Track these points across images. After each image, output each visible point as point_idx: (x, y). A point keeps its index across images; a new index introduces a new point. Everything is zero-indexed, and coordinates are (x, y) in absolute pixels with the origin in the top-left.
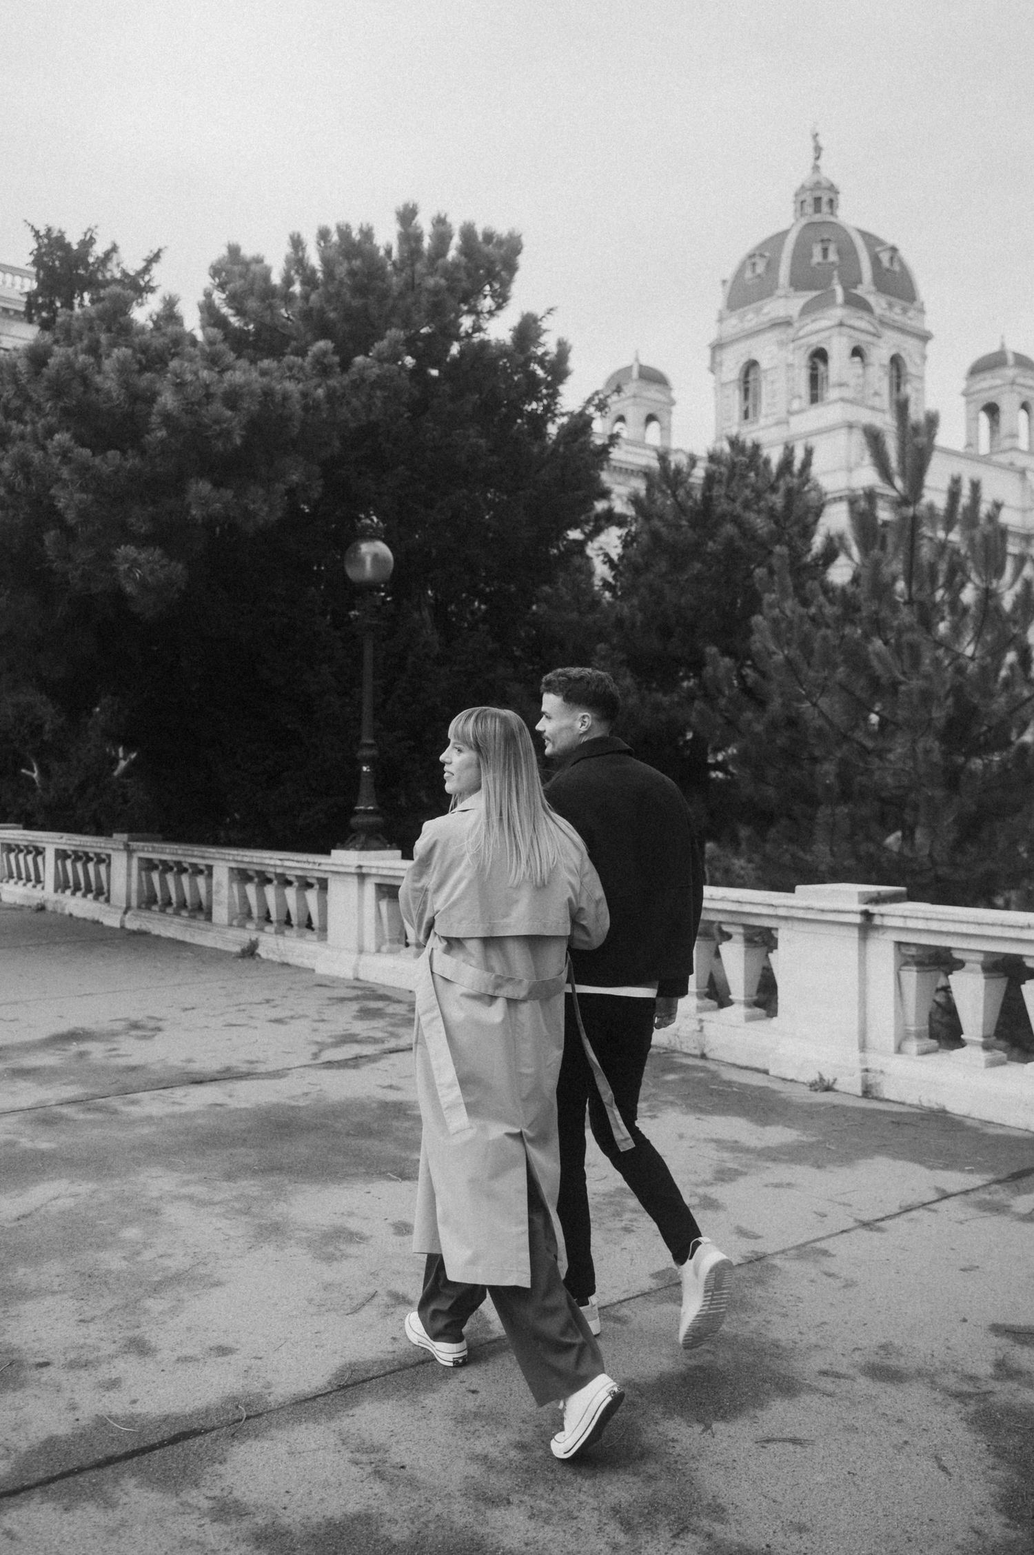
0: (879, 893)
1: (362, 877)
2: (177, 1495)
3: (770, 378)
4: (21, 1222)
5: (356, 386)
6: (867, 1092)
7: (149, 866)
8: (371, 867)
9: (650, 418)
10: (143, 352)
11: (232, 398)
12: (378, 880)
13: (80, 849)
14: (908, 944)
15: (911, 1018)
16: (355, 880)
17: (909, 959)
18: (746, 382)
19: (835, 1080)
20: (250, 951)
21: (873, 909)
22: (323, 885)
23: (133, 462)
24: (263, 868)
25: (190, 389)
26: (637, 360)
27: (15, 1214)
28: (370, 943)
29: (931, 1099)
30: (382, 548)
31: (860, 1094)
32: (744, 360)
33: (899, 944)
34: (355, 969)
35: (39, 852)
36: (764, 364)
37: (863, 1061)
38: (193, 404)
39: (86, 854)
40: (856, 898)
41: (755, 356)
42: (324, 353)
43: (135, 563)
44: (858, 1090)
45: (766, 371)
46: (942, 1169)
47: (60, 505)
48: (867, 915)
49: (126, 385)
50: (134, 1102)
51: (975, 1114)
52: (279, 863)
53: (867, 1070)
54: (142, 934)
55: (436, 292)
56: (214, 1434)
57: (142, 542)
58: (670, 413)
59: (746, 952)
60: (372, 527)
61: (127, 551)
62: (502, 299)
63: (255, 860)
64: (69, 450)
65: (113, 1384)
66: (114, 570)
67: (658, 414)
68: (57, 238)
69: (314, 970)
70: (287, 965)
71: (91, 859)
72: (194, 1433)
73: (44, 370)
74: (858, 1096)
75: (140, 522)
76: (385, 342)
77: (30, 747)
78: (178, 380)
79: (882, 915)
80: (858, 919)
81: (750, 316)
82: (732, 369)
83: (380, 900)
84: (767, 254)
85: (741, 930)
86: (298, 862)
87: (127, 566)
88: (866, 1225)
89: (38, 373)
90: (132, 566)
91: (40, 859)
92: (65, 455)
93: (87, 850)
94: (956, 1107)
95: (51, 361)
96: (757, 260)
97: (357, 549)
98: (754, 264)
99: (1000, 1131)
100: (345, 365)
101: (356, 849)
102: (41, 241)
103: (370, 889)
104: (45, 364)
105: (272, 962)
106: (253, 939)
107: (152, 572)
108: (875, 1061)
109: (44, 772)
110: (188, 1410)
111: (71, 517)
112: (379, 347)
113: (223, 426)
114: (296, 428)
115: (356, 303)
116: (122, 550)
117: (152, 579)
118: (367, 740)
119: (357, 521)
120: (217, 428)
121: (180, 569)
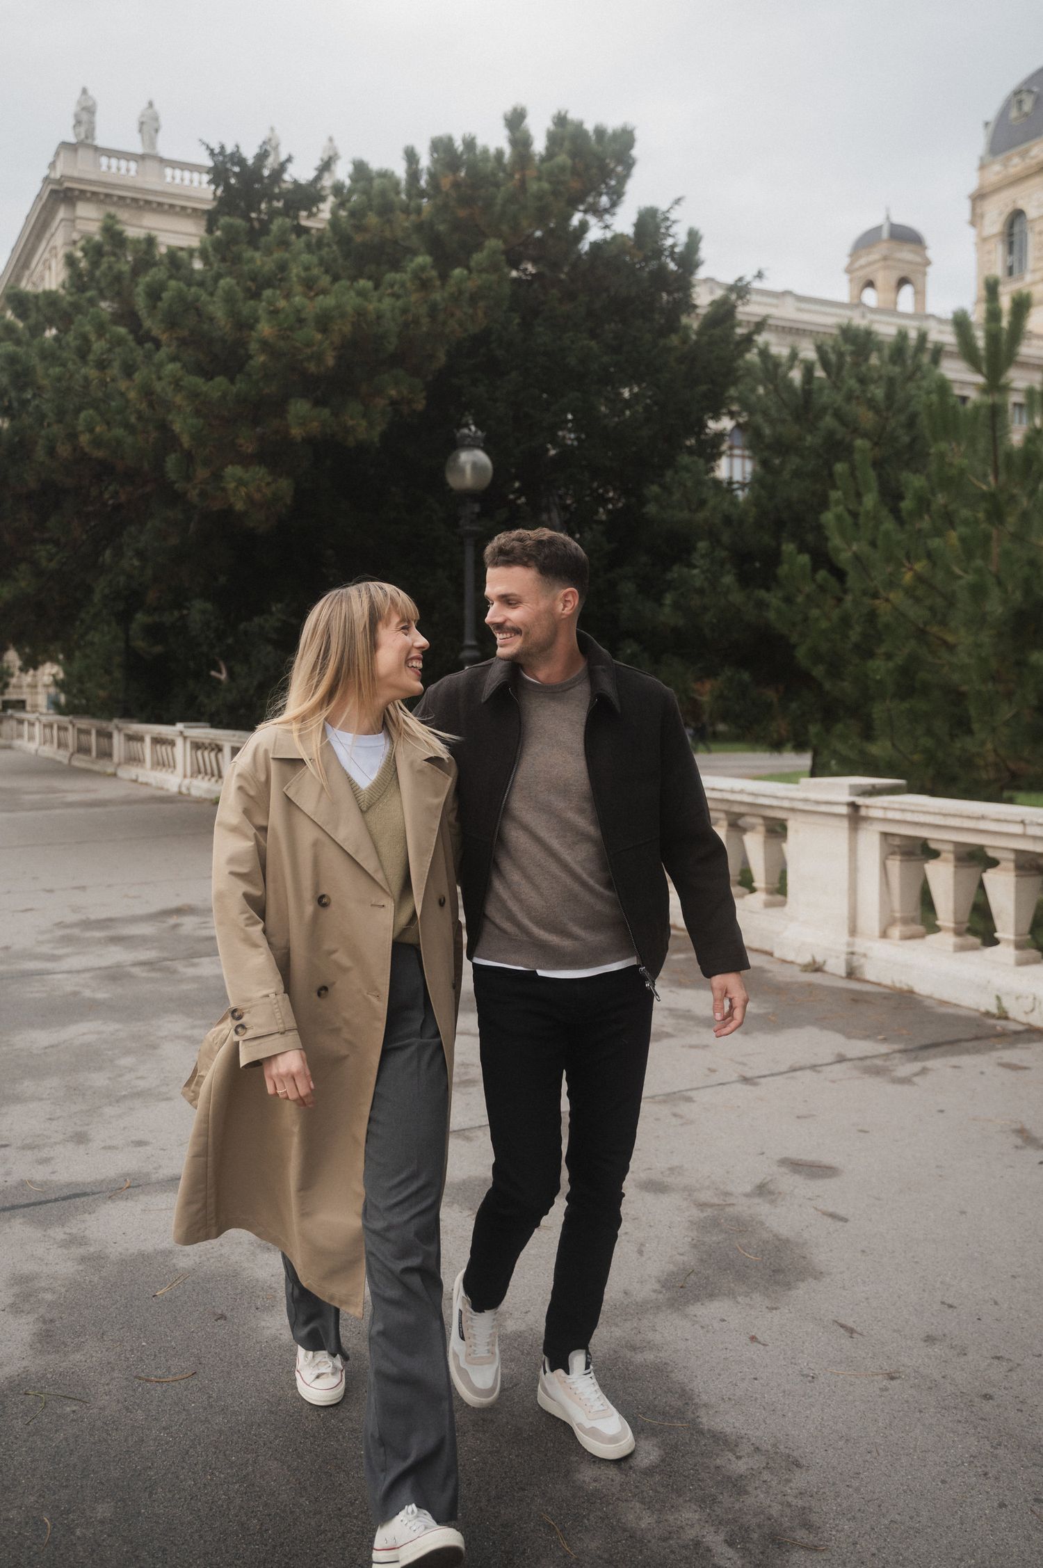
0: (873, 786)
2: (45, 1231)
3: (1037, 229)
4: (47, 1050)
5: (456, 298)
6: (851, 974)
9: (903, 281)
10: (253, 280)
11: (324, 322)
14: (893, 835)
15: (896, 903)
17: (896, 849)
18: (1011, 235)
19: (825, 962)
21: (860, 801)
23: (240, 386)
25: (282, 316)
26: (888, 218)
27: (46, 1044)
29: (901, 979)
30: (481, 457)
31: (844, 974)
32: (1009, 209)
33: (885, 835)
35: (219, 749)
36: (1031, 213)
37: (849, 945)
38: (286, 329)
40: (847, 791)
41: (1021, 204)
42: (423, 268)
43: (241, 482)
44: (842, 972)
45: (1032, 221)
46: (860, 1039)
47: (177, 430)
48: (854, 806)
49: (233, 314)
50: (194, 965)
51: (937, 995)
53: (853, 953)
55: (540, 197)
56: (97, 1196)
57: (246, 461)
58: (925, 274)
59: (765, 842)
60: (471, 436)
61: (233, 470)
62: (617, 195)
64: (180, 379)
65: (46, 1161)
66: (224, 490)
67: (912, 277)
68: (232, 154)
72: (85, 1194)
74: (841, 977)
75: (247, 443)
76: (485, 253)
77: (217, 650)
78: (272, 308)
79: (867, 807)
80: (844, 810)
81: (1016, 160)
82: (994, 222)
84: (1035, 89)
85: (760, 821)
87: (234, 484)
88: (745, 1080)
89: (154, 307)
90: (239, 485)
91: (220, 755)
92: (177, 384)
94: (922, 988)
95: (165, 295)
96: (1024, 96)
97: (458, 457)
98: (1020, 102)
99: (951, 1011)
100: (444, 277)
102: (216, 159)
104: (159, 298)
107: (259, 489)
108: (861, 945)
109: (231, 674)
110: (89, 1180)
111: (186, 440)
112: (478, 258)
113: (315, 348)
114: (392, 345)
115: (462, 213)
116: (230, 470)
117: (257, 496)
118: (470, 641)
119: (455, 430)
120: (309, 351)
121: (285, 485)
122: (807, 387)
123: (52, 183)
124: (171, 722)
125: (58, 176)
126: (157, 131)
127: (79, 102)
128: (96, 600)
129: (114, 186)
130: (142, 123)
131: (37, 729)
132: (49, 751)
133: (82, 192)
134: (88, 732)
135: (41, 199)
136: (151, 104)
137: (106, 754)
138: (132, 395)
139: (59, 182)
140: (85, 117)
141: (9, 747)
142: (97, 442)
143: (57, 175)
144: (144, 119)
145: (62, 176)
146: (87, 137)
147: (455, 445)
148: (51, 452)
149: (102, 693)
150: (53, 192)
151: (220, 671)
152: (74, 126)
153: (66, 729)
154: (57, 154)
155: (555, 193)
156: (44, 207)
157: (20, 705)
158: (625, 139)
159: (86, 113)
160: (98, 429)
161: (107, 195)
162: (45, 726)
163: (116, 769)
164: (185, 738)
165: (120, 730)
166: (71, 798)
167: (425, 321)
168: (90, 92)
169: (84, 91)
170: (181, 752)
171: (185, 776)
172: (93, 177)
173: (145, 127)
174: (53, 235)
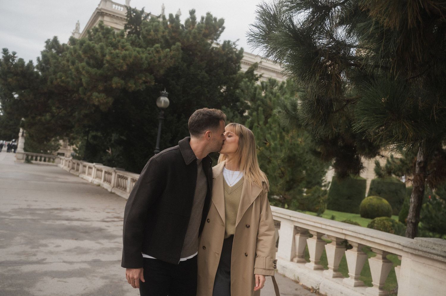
5: (166, 56)
7: (119, 177)
11: (124, 58)
13: (109, 171)
23: (100, 71)
25: (113, 54)
30: (167, 99)
35: (102, 171)
38: (113, 58)
42: (157, 47)
43: (97, 97)
47: (83, 81)
54: (114, 193)
57: (99, 92)
60: (165, 94)
61: (95, 94)
64: (85, 67)
66: (92, 98)
73: (82, 47)
75: (101, 87)
76: (176, 46)
77: (108, 144)
87: (95, 97)
92: (83, 68)
97: (160, 98)
112: (173, 47)
113: (120, 64)
114: (145, 66)
115: (173, 35)
117: (101, 101)
118: (157, 148)
119: (160, 91)
120: (118, 65)
121: (111, 100)
122: (255, 92)
123: (98, 10)
124: (92, 162)
129: (116, 13)
131: (64, 161)
132: (66, 168)
133: (106, 13)
135: (95, 14)
137: (78, 170)
138: (73, 70)
139: (100, 10)
141: (57, 166)
142: (62, 82)
143: (100, 8)
147: (160, 95)
148: (52, 82)
150: (98, 12)
151: (109, 150)
155: (199, 33)
156: (95, 16)
157: (63, 154)
158: (222, 21)
160: (63, 78)
161: (114, 16)
163: (79, 174)
164: (95, 167)
165: (82, 164)
166: (60, 180)
167: (157, 61)
170: (94, 171)
171: (94, 178)
172: (109, 9)
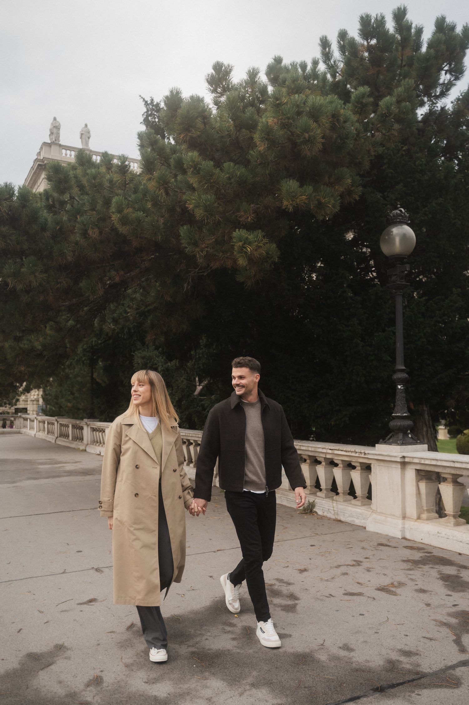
1: (404, 464)
8: (413, 458)
12: (418, 467)
13: (185, 437)
16: (399, 466)
20: (309, 510)
22: (367, 468)
23: (241, 171)
24: (316, 455)
28: (412, 511)
34: (403, 531)
38: (288, 118)
39: (188, 440)
43: (247, 242)
47: (191, 207)
52: (330, 451)
57: (250, 228)
60: (402, 216)
61: (240, 233)
63: (310, 449)
66: (231, 248)
69: (365, 528)
70: (340, 521)
71: (192, 444)
75: (246, 215)
83: (418, 481)
86: (346, 451)
87: (241, 244)
90: (244, 244)
93: (189, 438)
101: (398, 444)
103: (410, 474)
105: (329, 519)
106: (311, 501)
107: (257, 248)
111: (199, 213)
116: (237, 233)
123: (39, 161)
125: (42, 158)
126: (89, 138)
127: (52, 124)
128: (79, 352)
130: (82, 134)
134: (67, 426)
135: (33, 169)
136: (86, 125)
137: (79, 438)
139: (42, 161)
140: (55, 131)
144: (83, 132)
145: (43, 158)
146: (56, 140)
147: (389, 222)
149: (69, 404)
150: (39, 165)
152: (50, 135)
153: (53, 424)
154: (41, 148)
156: (35, 173)
157: (25, 410)
159: (55, 129)
162: (40, 422)
163: (86, 447)
165: (88, 425)
168: (58, 119)
169: (55, 119)
172: (58, 158)
173: (83, 136)
174: (39, 186)
